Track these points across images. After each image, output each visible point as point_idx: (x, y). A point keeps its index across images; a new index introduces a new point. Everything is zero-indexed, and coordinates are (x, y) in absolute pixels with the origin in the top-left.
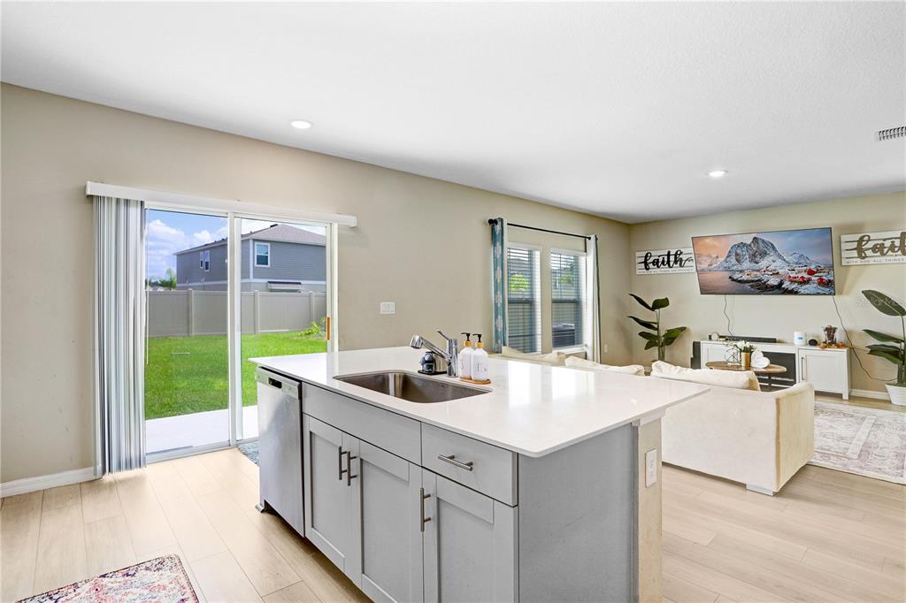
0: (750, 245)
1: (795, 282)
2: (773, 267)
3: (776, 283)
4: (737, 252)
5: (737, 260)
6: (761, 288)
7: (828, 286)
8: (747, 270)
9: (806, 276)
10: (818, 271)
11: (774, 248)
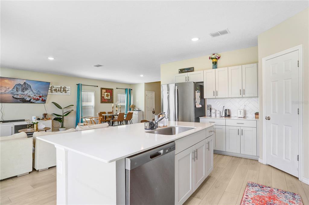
0: (22, 85)
1: (35, 100)
2: (29, 94)
3: (29, 100)
4: (17, 87)
5: (17, 90)
6: (24, 101)
7: (44, 101)
8: (20, 94)
9: (38, 98)
10: (42, 97)
11: (30, 87)
